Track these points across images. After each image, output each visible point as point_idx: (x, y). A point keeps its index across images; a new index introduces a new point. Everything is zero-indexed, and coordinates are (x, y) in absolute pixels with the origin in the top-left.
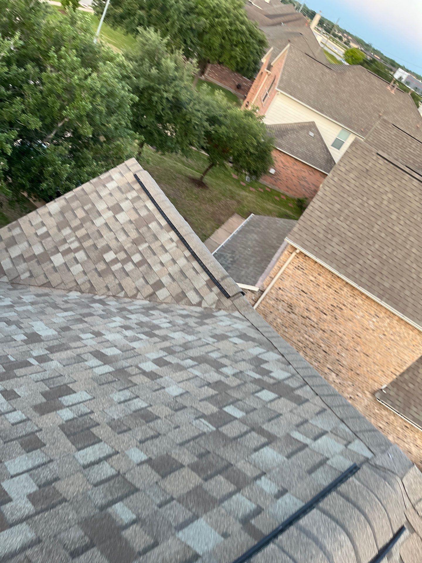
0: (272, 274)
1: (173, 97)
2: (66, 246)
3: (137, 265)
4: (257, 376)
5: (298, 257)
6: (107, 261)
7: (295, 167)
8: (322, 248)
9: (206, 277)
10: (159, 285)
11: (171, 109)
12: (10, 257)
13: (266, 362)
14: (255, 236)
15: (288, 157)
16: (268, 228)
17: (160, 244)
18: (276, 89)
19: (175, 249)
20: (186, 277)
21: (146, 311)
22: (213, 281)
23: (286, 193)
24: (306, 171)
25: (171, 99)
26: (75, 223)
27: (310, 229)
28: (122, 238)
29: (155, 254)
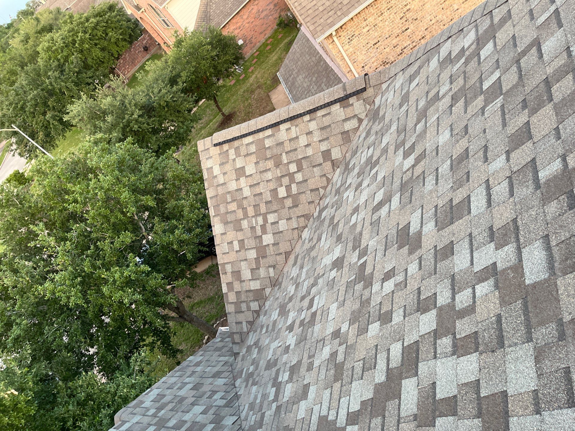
0: (346, 70)
1: (139, 110)
2: (258, 228)
3: (300, 169)
4: (463, 60)
5: (340, 36)
6: (286, 195)
7: (245, 17)
8: (340, 6)
9: (337, 106)
10: (327, 154)
11: (150, 117)
12: (250, 280)
13: (450, 53)
14: (300, 77)
15: (233, 21)
16: (297, 62)
17: (288, 142)
18: (161, 8)
19: (297, 129)
20: (330, 126)
21: (347, 169)
22: (343, 100)
23: (267, 36)
24: (252, 7)
25: (141, 113)
26: (240, 214)
27: (317, 13)
28: (269, 175)
29: (296, 150)
